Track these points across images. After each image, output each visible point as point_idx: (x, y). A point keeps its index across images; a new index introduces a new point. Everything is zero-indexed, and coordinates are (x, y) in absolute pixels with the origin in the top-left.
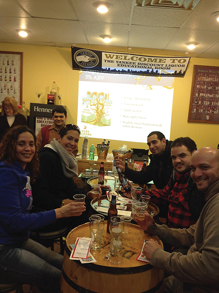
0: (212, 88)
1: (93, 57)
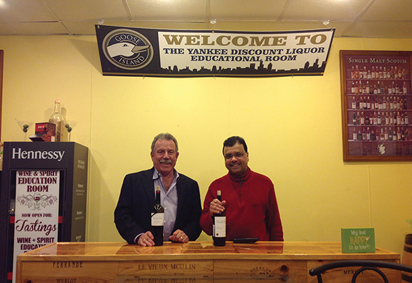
0: (381, 91)
1: (141, 44)
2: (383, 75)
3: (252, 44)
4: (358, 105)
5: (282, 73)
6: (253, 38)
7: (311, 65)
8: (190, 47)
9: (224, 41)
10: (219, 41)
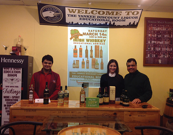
0: (162, 36)
1: (57, 12)
2: (163, 29)
3: (107, 14)
4: (151, 42)
5: (119, 27)
6: (107, 12)
7: (132, 24)
8: (79, 14)
9: (95, 12)
10: (92, 12)
